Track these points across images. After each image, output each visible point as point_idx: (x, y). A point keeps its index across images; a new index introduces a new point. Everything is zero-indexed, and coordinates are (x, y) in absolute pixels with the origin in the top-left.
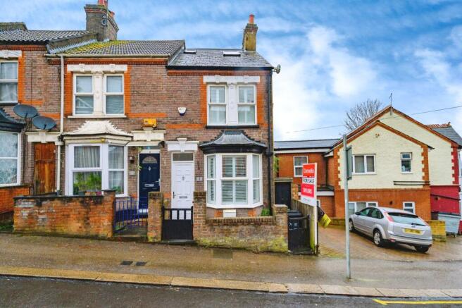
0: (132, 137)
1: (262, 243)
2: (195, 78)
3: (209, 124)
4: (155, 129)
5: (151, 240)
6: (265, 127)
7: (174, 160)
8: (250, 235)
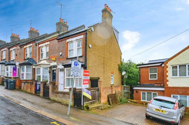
0: (50, 65)
1: (65, 101)
2: (64, 41)
3: (69, 57)
4: (55, 61)
5: (41, 96)
6: (84, 56)
7: (60, 71)
8: (62, 98)
